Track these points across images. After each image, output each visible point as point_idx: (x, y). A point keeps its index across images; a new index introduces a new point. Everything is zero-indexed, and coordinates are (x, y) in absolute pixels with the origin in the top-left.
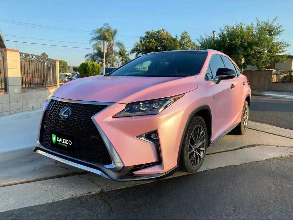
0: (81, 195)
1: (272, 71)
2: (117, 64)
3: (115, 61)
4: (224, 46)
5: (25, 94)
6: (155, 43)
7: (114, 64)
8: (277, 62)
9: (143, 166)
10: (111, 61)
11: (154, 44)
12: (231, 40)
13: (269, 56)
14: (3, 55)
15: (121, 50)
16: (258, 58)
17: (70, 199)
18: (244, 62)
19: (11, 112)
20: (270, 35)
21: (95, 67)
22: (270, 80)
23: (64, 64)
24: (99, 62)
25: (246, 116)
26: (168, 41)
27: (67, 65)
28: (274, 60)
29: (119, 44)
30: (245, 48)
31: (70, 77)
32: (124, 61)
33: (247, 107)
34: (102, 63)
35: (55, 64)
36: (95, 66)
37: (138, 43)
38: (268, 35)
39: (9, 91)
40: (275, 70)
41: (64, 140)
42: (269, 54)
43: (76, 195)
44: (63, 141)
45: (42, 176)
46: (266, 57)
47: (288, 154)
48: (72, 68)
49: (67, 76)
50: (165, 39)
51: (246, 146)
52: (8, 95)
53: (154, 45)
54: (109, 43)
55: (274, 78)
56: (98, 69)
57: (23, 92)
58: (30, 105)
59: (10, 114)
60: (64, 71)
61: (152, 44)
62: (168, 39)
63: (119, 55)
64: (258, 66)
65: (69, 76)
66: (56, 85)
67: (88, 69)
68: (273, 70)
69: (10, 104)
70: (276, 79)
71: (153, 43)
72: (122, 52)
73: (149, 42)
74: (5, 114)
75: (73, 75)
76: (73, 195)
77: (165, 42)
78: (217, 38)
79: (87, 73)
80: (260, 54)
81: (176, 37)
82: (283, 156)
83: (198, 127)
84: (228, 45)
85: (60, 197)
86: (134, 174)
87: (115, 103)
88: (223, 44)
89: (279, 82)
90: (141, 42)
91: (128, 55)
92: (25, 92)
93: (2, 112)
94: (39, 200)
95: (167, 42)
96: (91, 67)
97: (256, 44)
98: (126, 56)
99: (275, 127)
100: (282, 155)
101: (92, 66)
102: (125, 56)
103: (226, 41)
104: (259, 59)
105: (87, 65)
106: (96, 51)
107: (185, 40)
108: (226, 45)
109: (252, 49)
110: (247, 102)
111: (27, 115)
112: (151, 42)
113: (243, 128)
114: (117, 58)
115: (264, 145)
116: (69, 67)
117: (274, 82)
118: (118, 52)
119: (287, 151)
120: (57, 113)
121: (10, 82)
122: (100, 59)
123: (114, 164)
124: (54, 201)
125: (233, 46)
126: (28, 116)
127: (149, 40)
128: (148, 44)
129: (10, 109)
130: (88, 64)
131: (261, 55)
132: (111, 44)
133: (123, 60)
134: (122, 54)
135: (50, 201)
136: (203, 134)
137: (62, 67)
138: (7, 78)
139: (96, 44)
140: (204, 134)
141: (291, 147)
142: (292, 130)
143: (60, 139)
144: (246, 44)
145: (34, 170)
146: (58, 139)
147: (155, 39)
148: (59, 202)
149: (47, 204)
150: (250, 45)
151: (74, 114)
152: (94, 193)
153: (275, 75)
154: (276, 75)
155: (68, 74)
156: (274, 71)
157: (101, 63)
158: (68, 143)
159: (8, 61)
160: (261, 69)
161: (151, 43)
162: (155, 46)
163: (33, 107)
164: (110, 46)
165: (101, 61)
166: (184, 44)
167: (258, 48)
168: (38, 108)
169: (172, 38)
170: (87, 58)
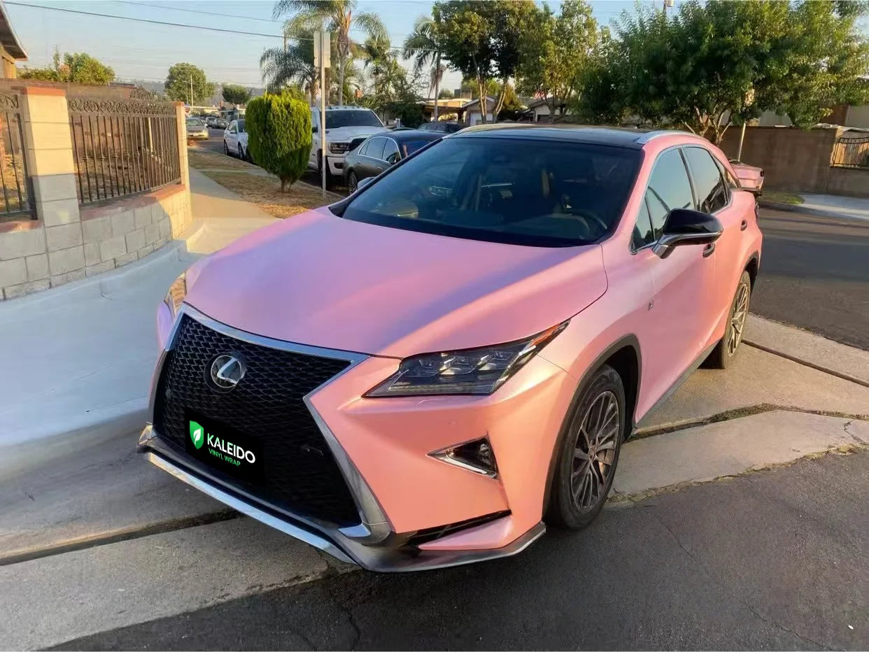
0: (274, 587)
1: (835, 130)
2: (360, 86)
3: (351, 73)
4: (695, 49)
5: (89, 222)
6: (478, 26)
7: (349, 84)
8: (852, 103)
9: (444, 530)
10: (343, 74)
11: (476, 28)
12: (720, 33)
13: (831, 85)
14: (17, 107)
15: (374, 38)
16: (796, 91)
17: (246, 598)
18: (754, 103)
19: (55, 280)
20: (843, 12)
21: (294, 113)
22: (825, 159)
23: (194, 77)
24: (304, 77)
25: (741, 314)
26: (521, 21)
27: (204, 79)
28: (846, 98)
29: (367, 21)
30: (762, 58)
31: (215, 122)
32: (380, 75)
33: (747, 288)
34: (314, 80)
35: (174, 116)
36: (295, 108)
37: (426, 19)
38: (834, 13)
39: (42, 219)
40: (846, 129)
41: (232, 447)
42: (833, 79)
43: (261, 586)
44: (226, 448)
45: (165, 516)
46: (822, 87)
47: (844, 445)
48: (220, 90)
49: (204, 115)
50: (513, 14)
51: (731, 412)
52: (39, 231)
53: (475, 32)
54: (336, 16)
55: (838, 155)
56: (302, 120)
57: (84, 217)
58: (108, 256)
59: (51, 287)
60: (194, 99)
61: (471, 29)
62: (521, 13)
63: (365, 56)
64: (792, 116)
65: (212, 116)
66: (179, 180)
67: (272, 118)
68: (839, 127)
69: (48, 256)
70: (843, 157)
71: (473, 24)
72: (375, 46)
73: (460, 22)
74: (39, 286)
75: (223, 114)
76: (255, 587)
77: (513, 21)
78: (676, 18)
79: (269, 132)
80: (805, 78)
81: (546, 8)
82: (832, 449)
83: (601, 399)
84: (710, 47)
85: (219, 593)
86: (421, 550)
87: (372, 355)
88: (691, 40)
89: (851, 169)
90: (438, 18)
91: (395, 54)
92: (91, 217)
93: (28, 282)
94: (165, 602)
95: (517, 25)
96: (282, 112)
97: (795, 45)
98: (388, 59)
99: (820, 340)
100: (830, 447)
101: (284, 110)
102: (385, 58)
103: (704, 33)
104: (800, 95)
105: (269, 105)
106: (294, 43)
107: (575, 21)
108: (704, 47)
109: (781, 63)
110: (747, 274)
111: (101, 286)
112: (468, 21)
113: (729, 351)
114: (359, 64)
115: (782, 408)
116: (211, 86)
117: (836, 167)
118: (364, 46)
119: (845, 434)
120: (203, 368)
121: (44, 192)
122: (307, 67)
123: (366, 525)
124: (205, 606)
125: (726, 52)
126: (102, 291)
127: (463, 14)
128: (457, 27)
129: (49, 271)
130: (274, 105)
131: (808, 80)
132: (343, 19)
133: (377, 71)
134: (374, 52)
135: (195, 606)
136: (613, 410)
137: (189, 86)
138: (34, 178)
139: (297, 21)
140: (617, 412)
141: (858, 417)
142: (868, 351)
143: (218, 439)
144: (767, 47)
145: (139, 494)
146: (209, 440)
147: (479, 13)
148: (218, 606)
149: (185, 614)
150: (779, 47)
151: (253, 381)
152: (309, 579)
153: (842, 143)
154: (845, 145)
155: (208, 111)
156: (841, 130)
157: (311, 79)
158: (242, 458)
159: (34, 127)
160: (803, 125)
161: (467, 25)
162: (480, 36)
163: (114, 259)
164: (338, 25)
165: (310, 74)
166: (571, 33)
167: (803, 60)
168: (131, 262)
169: (534, 12)
170: (266, 63)
